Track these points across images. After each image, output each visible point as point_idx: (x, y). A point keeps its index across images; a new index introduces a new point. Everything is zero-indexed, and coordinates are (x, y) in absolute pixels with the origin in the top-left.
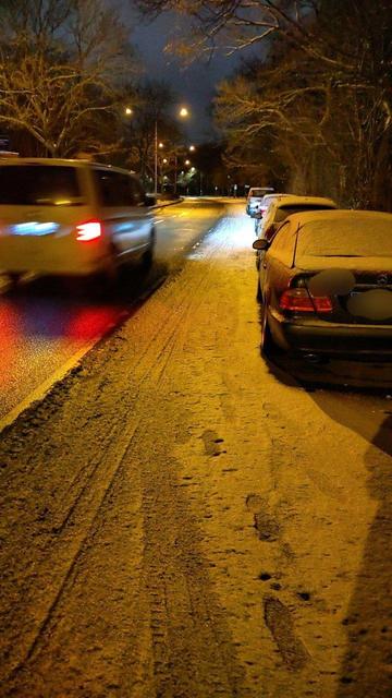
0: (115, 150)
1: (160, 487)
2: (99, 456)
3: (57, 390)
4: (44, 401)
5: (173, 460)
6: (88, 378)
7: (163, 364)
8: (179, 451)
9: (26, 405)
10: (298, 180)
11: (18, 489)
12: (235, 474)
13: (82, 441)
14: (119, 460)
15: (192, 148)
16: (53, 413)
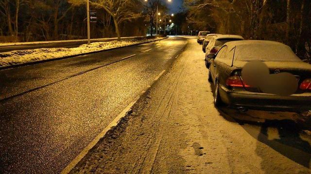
0: (140, 16)
1: (176, 170)
2: (145, 154)
3: (122, 121)
4: (117, 126)
5: (181, 157)
6: (136, 116)
7: (169, 110)
8: (182, 153)
9: (108, 128)
10: (222, 27)
11: (109, 169)
12: (211, 165)
13: (136, 146)
14: (155, 156)
15: (173, 15)
16: (121, 132)
